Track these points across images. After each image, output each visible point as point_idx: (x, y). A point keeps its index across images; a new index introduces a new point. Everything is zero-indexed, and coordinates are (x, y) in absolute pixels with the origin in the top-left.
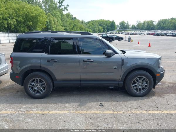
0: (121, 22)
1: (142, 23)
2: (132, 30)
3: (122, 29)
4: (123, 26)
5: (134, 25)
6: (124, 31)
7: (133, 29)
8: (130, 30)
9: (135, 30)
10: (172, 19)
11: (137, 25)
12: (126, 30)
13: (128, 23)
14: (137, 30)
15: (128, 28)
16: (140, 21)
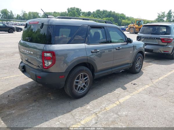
0: (3, 10)
1: (28, 13)
2: (17, 20)
3: (5, 18)
4: (6, 15)
5: (20, 15)
6: (8, 22)
7: (19, 19)
8: (16, 20)
9: (21, 21)
10: (55, 12)
11: (22, 15)
12: (11, 20)
13: (11, 12)
14: (24, 21)
15: (13, 18)
16: (25, 12)
